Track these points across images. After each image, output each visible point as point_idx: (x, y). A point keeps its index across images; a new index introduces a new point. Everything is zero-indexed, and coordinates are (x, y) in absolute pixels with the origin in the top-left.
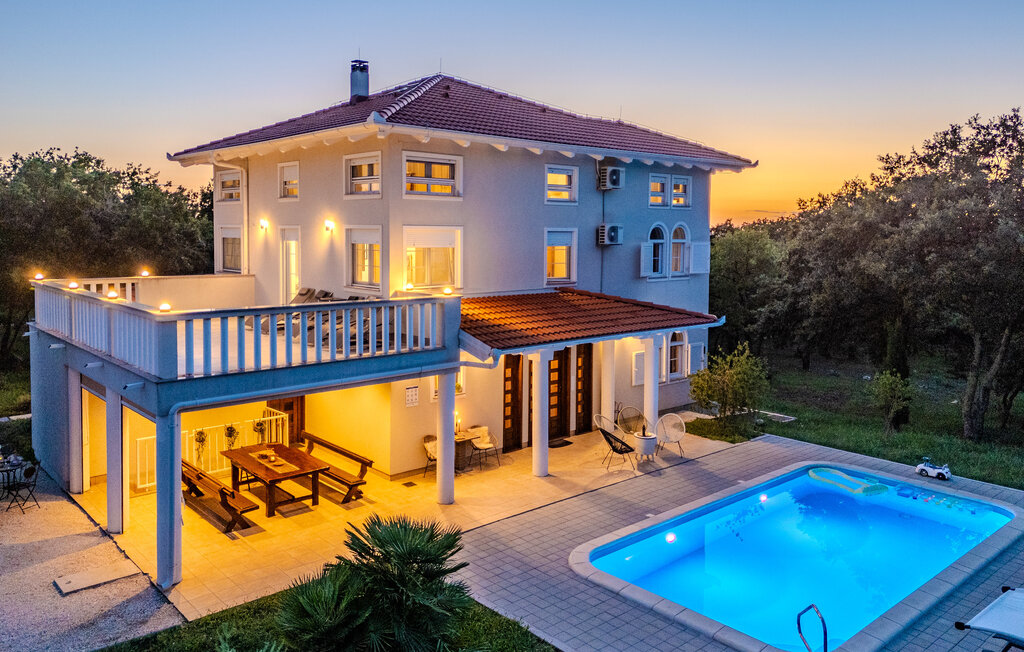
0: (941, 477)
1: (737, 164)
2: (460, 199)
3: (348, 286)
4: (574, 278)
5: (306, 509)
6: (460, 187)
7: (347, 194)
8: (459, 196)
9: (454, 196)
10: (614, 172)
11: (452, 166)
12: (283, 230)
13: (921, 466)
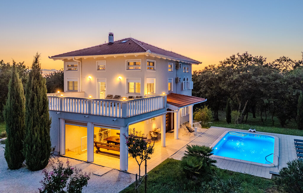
0: (254, 132)
1: (197, 63)
2: (155, 71)
3: (127, 94)
4: (172, 91)
6: (155, 68)
7: (127, 70)
8: (155, 70)
9: (154, 70)
10: (180, 64)
11: (153, 63)
12: (98, 79)
13: (250, 130)
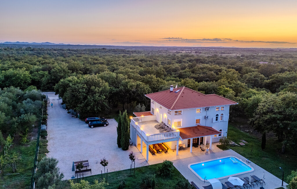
5: (161, 153)
6: (182, 114)
7: (167, 113)
11: (181, 111)
